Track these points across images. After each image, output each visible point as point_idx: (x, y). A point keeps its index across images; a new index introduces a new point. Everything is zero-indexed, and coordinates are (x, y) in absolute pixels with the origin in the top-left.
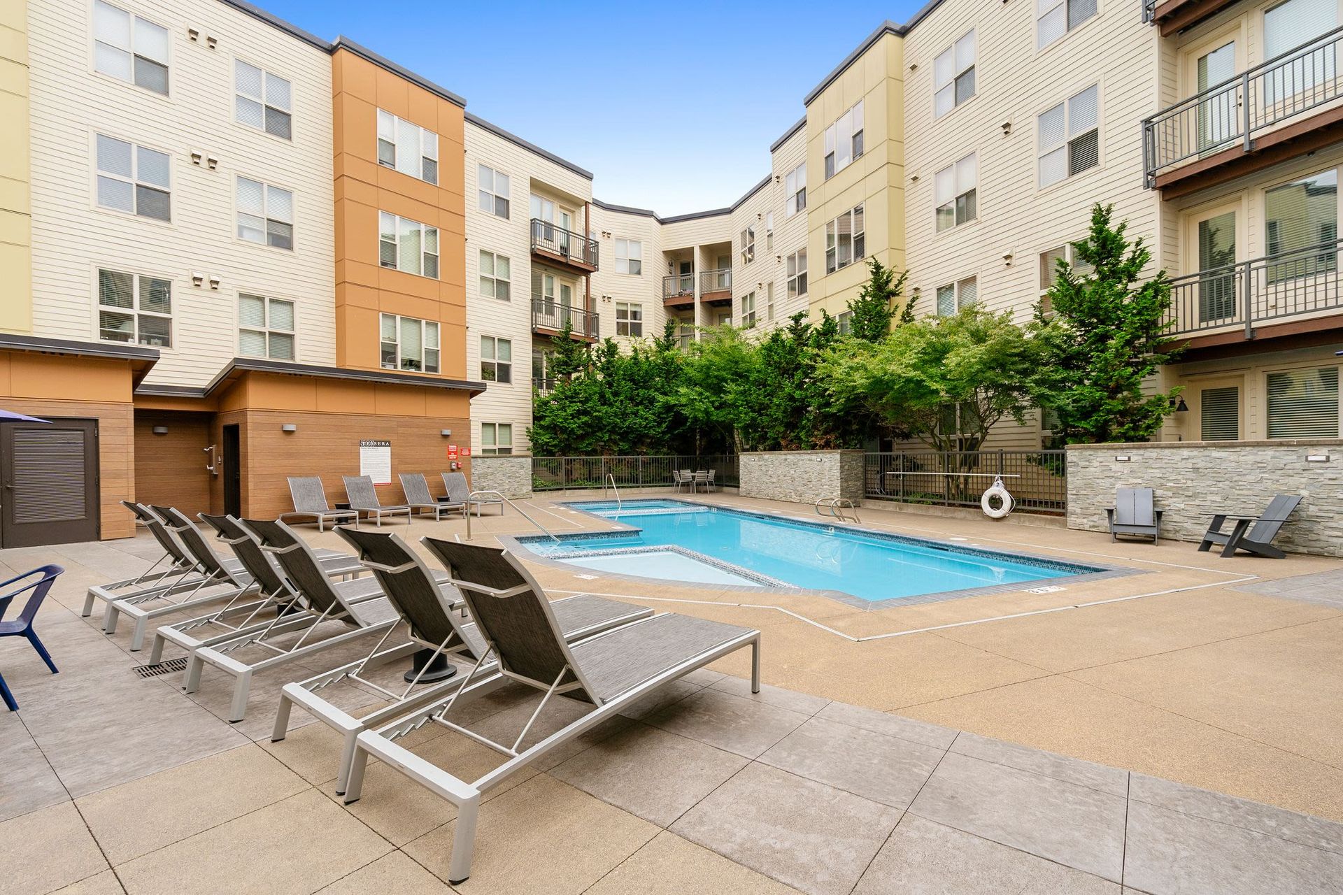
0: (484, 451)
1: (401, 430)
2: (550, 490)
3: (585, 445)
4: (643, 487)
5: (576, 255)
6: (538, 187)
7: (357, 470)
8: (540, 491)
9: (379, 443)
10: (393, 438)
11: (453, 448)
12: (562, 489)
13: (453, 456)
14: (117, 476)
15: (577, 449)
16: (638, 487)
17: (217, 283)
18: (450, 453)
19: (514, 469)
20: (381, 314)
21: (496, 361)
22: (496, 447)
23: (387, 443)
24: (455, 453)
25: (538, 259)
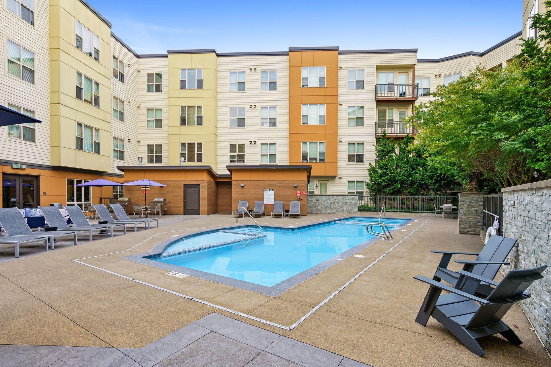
0: (349, 193)
1: (278, 185)
2: (369, 211)
3: (388, 190)
4: (422, 213)
5: (409, 95)
6: (380, 68)
7: (262, 199)
8: (364, 211)
9: (270, 190)
10: (275, 188)
11: (299, 191)
12: (377, 211)
13: (299, 195)
14: (204, 199)
15: (385, 192)
16: (420, 212)
17: (255, 142)
18: (297, 193)
19: (349, 201)
20: (302, 142)
21: (355, 154)
22: (355, 191)
23: (273, 190)
24: (300, 193)
25: (379, 102)
